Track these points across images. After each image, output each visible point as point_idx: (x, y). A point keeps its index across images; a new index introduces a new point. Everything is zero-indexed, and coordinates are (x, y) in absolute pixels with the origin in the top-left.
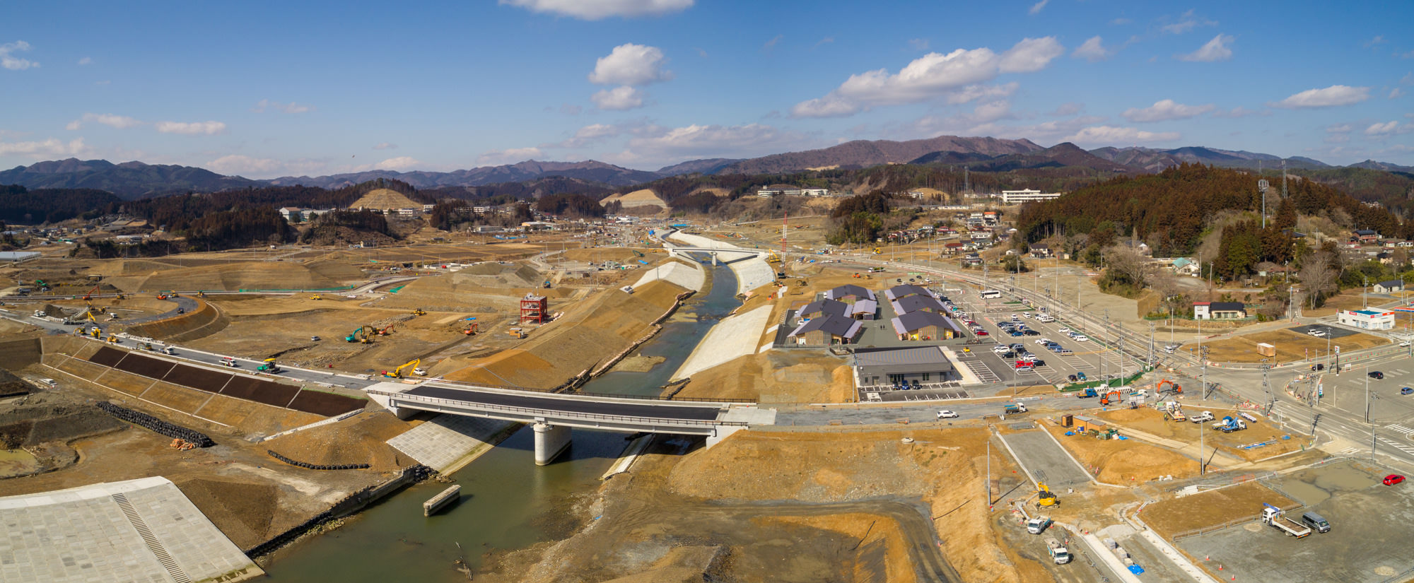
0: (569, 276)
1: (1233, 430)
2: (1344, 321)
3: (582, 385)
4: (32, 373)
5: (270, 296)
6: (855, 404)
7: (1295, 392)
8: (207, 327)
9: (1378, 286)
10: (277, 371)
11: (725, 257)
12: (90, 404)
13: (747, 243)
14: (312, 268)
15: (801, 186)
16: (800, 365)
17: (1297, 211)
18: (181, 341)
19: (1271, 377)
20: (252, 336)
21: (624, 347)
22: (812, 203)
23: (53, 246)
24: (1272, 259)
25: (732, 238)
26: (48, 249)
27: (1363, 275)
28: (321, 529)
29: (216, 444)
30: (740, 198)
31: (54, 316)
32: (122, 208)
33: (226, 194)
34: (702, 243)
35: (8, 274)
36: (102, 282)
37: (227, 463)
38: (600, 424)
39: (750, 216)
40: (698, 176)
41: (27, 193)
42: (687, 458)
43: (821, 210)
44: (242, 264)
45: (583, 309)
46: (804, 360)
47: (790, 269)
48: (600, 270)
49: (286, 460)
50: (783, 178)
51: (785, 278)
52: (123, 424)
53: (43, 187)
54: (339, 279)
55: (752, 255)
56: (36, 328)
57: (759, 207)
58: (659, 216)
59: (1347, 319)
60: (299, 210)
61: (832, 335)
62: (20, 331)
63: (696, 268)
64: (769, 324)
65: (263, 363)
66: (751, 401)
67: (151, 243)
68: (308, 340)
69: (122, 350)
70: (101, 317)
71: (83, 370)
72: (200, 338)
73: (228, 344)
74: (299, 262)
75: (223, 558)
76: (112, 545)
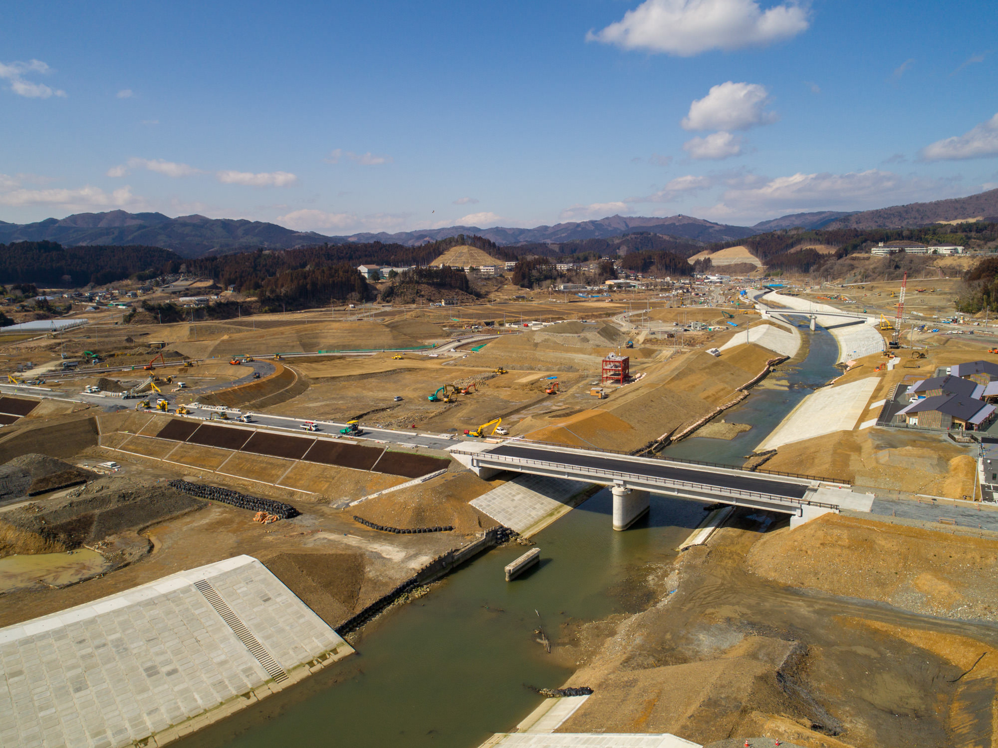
0: (653, 336)
3: (662, 449)
4: (88, 458)
5: (350, 356)
6: (976, 503)
8: (287, 391)
10: (360, 433)
11: (825, 321)
12: (161, 485)
13: (853, 306)
14: (393, 327)
15: (928, 243)
16: (909, 448)
18: (259, 407)
20: (333, 399)
21: (707, 411)
22: (941, 263)
23: (102, 312)
25: (836, 301)
26: (95, 315)
28: (407, 598)
29: (301, 514)
30: (849, 256)
31: (110, 390)
32: (183, 267)
33: (299, 251)
34: (800, 305)
35: (47, 346)
36: (166, 349)
37: (314, 532)
38: (679, 491)
39: (859, 277)
40: (800, 232)
41: (63, 250)
42: (768, 536)
43: (953, 272)
44: (320, 324)
45: (666, 371)
46: (913, 443)
47: (906, 338)
48: (686, 330)
49: (372, 525)
50: (905, 233)
51: (898, 348)
52: (201, 502)
53: (84, 244)
54: (421, 338)
55: (861, 320)
56: (88, 406)
57: (872, 267)
58: (752, 275)
60: (378, 267)
61: (954, 417)
62: (69, 411)
63: (791, 333)
64: (874, 398)
65: (346, 426)
66: (844, 482)
67: (219, 305)
68: (390, 400)
69: (193, 421)
70: (168, 387)
71: (150, 447)
72: (277, 403)
73: (309, 408)
74: (379, 321)
75: (313, 638)
76: (198, 641)
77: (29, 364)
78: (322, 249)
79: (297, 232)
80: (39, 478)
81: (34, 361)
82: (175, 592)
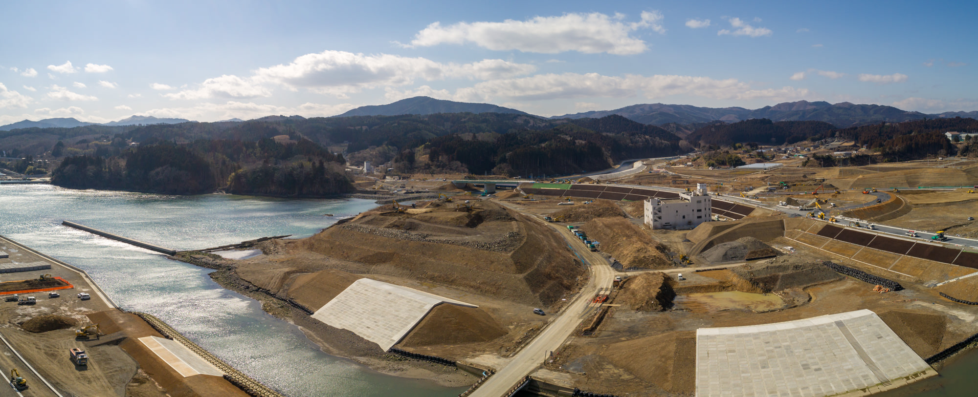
4: (778, 243)
5: (939, 191)
8: (897, 212)
10: (945, 239)
12: (818, 263)
14: (968, 172)
18: (880, 221)
20: (927, 217)
23: (791, 159)
26: (787, 161)
28: (976, 345)
29: (904, 289)
31: (792, 205)
32: (837, 134)
33: (908, 123)
35: (761, 178)
36: (825, 182)
37: (912, 301)
41: (772, 124)
44: (920, 169)
49: (952, 299)
52: (841, 276)
53: (783, 120)
56: (780, 213)
60: (958, 133)
62: (770, 215)
65: (936, 234)
67: (857, 156)
68: (965, 220)
69: (839, 227)
70: (825, 205)
71: (813, 240)
72: (892, 219)
73: (911, 223)
74: (959, 168)
75: (910, 364)
76: (835, 355)
77: (751, 187)
78: (922, 122)
79: (907, 112)
80: (752, 251)
81: (754, 186)
82: (822, 325)
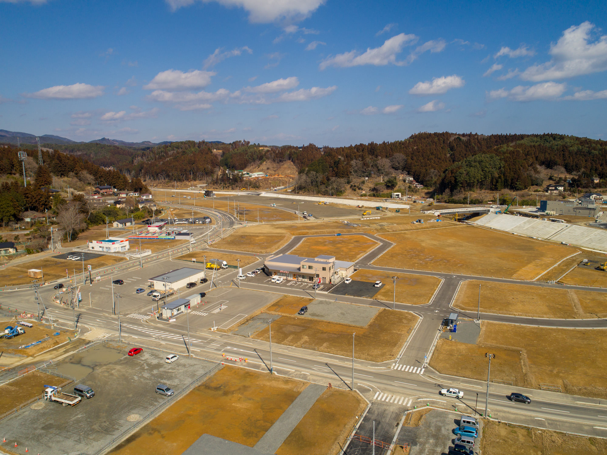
1: (15, 336)
2: (93, 248)
7: (61, 301)
9: (116, 223)
17: (51, 174)
19: (40, 292)
24: (34, 209)
27: (105, 216)
59: (95, 246)
